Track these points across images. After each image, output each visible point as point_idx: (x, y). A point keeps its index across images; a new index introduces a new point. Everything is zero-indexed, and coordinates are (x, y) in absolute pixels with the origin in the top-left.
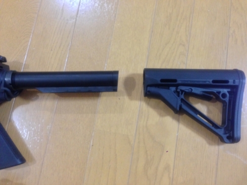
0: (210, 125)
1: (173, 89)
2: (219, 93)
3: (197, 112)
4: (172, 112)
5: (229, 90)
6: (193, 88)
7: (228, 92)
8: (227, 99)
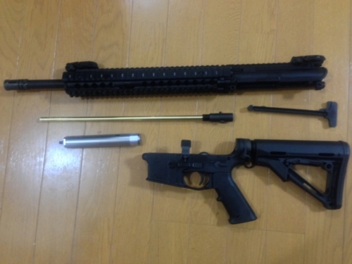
0: (314, 192)
1: (282, 160)
2: (325, 163)
3: (303, 181)
4: (280, 180)
5: (334, 161)
6: (300, 159)
7: (333, 163)
8: (331, 169)
